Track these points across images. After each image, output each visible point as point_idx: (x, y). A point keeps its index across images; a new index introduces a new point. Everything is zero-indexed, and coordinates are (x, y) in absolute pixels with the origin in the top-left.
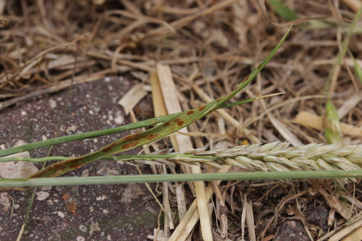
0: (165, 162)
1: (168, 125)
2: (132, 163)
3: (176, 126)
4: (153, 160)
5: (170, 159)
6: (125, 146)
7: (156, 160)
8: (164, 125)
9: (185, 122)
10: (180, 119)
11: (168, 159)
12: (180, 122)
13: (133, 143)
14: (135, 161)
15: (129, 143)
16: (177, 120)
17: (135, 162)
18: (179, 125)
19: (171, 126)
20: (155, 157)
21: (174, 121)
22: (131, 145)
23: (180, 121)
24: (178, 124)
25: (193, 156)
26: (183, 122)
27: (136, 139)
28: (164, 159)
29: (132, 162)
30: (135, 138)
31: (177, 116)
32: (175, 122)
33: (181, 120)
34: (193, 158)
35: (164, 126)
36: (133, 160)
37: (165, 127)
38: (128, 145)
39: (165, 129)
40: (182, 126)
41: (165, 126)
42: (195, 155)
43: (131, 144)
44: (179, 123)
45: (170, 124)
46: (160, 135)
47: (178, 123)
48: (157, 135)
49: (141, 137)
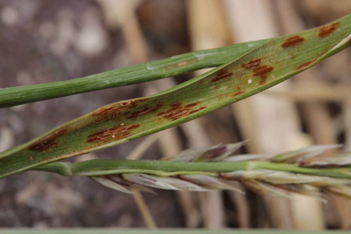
0: (213, 183)
1: (226, 76)
2: (117, 182)
3: (250, 81)
4: (179, 177)
5: (230, 174)
6: (98, 134)
7: (188, 177)
8: (215, 77)
9: (276, 68)
10: (262, 61)
11: (223, 174)
12: (260, 68)
13: (120, 126)
14: (127, 177)
15: (111, 127)
16: (252, 62)
17: (127, 181)
18: (259, 79)
19: (235, 81)
20: (185, 170)
21: (243, 66)
22: (116, 132)
23: (261, 65)
24: (254, 75)
25: (295, 167)
26: (270, 69)
27: (130, 115)
28: (211, 176)
29: (118, 179)
30: (126, 114)
31: (256, 51)
32: (248, 68)
33: (266, 63)
34: (296, 173)
35: (214, 80)
36: (120, 175)
37: (218, 82)
38: (106, 134)
39: (217, 88)
40: (268, 82)
41: (217, 79)
42: (302, 165)
43: (114, 129)
44: (260, 71)
45: (231, 74)
46: (202, 105)
47: (255, 70)
48: (194, 105)
49: (146, 109)
